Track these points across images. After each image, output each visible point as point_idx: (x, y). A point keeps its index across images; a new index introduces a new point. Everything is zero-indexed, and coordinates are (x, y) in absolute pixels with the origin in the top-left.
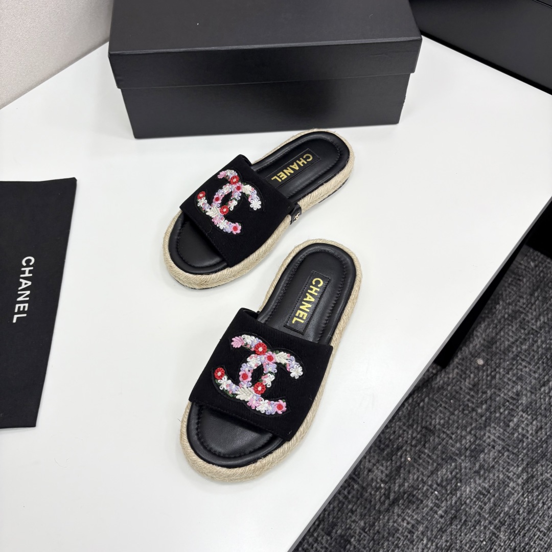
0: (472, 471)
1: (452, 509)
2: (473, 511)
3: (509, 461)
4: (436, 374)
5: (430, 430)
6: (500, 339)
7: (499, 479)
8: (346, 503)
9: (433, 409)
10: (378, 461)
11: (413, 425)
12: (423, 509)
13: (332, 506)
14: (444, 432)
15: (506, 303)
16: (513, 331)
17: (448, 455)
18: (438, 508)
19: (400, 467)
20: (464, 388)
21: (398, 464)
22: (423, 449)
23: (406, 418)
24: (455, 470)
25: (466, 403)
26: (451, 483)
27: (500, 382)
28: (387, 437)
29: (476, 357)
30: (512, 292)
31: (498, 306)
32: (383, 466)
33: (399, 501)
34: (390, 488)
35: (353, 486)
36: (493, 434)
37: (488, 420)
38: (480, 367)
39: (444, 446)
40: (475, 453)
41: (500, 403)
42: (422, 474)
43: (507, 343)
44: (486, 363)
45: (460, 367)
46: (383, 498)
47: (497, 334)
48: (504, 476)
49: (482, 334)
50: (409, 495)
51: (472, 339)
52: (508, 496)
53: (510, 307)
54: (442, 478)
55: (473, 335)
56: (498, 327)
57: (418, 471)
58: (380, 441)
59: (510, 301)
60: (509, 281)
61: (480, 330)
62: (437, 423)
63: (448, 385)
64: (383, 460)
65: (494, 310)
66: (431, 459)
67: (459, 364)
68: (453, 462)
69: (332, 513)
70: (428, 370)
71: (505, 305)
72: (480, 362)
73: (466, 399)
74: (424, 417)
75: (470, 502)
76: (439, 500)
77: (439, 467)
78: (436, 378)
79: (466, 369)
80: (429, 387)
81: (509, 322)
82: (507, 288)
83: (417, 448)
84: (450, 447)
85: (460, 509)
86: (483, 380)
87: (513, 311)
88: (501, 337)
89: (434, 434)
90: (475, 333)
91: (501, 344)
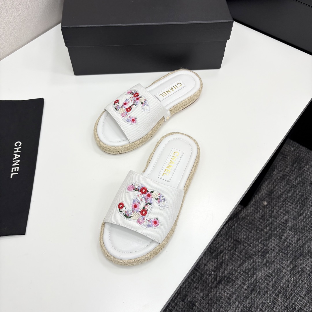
0: (262, 264)
1: (251, 285)
2: (263, 286)
3: (283, 258)
4: (241, 211)
5: (238, 242)
6: (276, 190)
7: (277, 268)
8: (193, 283)
9: (240, 230)
10: (210, 259)
11: (229, 239)
12: (236, 285)
13: (184, 285)
14: (246, 243)
15: (278, 170)
16: (283, 186)
17: (249, 255)
18: (244, 285)
19: (222, 262)
20: (256, 218)
21: (221, 261)
22: (235, 252)
23: (225, 235)
24: (253, 263)
25: (258, 226)
26: (251, 271)
27: (276, 214)
28: (215, 246)
29: (263, 200)
30: (282, 164)
31: (274, 172)
32: (212, 262)
33: (222, 281)
34: (217, 274)
35: (196, 274)
36: (273, 243)
37: (270, 235)
38: (265, 206)
39: (246, 250)
40: (264, 254)
41: (277, 226)
42: (235, 266)
43: (279, 192)
44: (269, 203)
45: (254, 206)
46: (213, 280)
47: (274, 188)
48: (280, 266)
49: (266, 188)
50: (228, 278)
51: (260, 191)
52: (282, 277)
53: (281, 173)
54: (246, 268)
55: (261, 188)
56: (275, 183)
57: (232, 265)
58: (211, 248)
59: (281, 169)
60: (280, 158)
61: (264, 185)
62: (242, 237)
63: (248, 216)
64: (213, 258)
65: (272, 175)
66: (239, 258)
67: (253, 204)
68: (251, 259)
69: (185, 289)
70: (236, 208)
71: (278, 171)
72: (265, 203)
73: (258, 224)
74: (235, 234)
75: (262, 281)
76: (244, 280)
77: (244, 262)
78: (241, 212)
79: (257, 207)
80: (237, 217)
81: (281, 181)
82: (279, 163)
83: (232, 252)
84: (249, 251)
85: (256, 285)
86: (267, 213)
87: (282, 175)
88: (276, 189)
89: (241, 244)
90: (262, 187)
91: (276, 193)
